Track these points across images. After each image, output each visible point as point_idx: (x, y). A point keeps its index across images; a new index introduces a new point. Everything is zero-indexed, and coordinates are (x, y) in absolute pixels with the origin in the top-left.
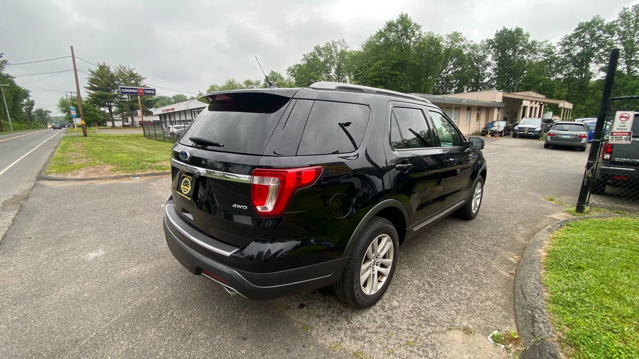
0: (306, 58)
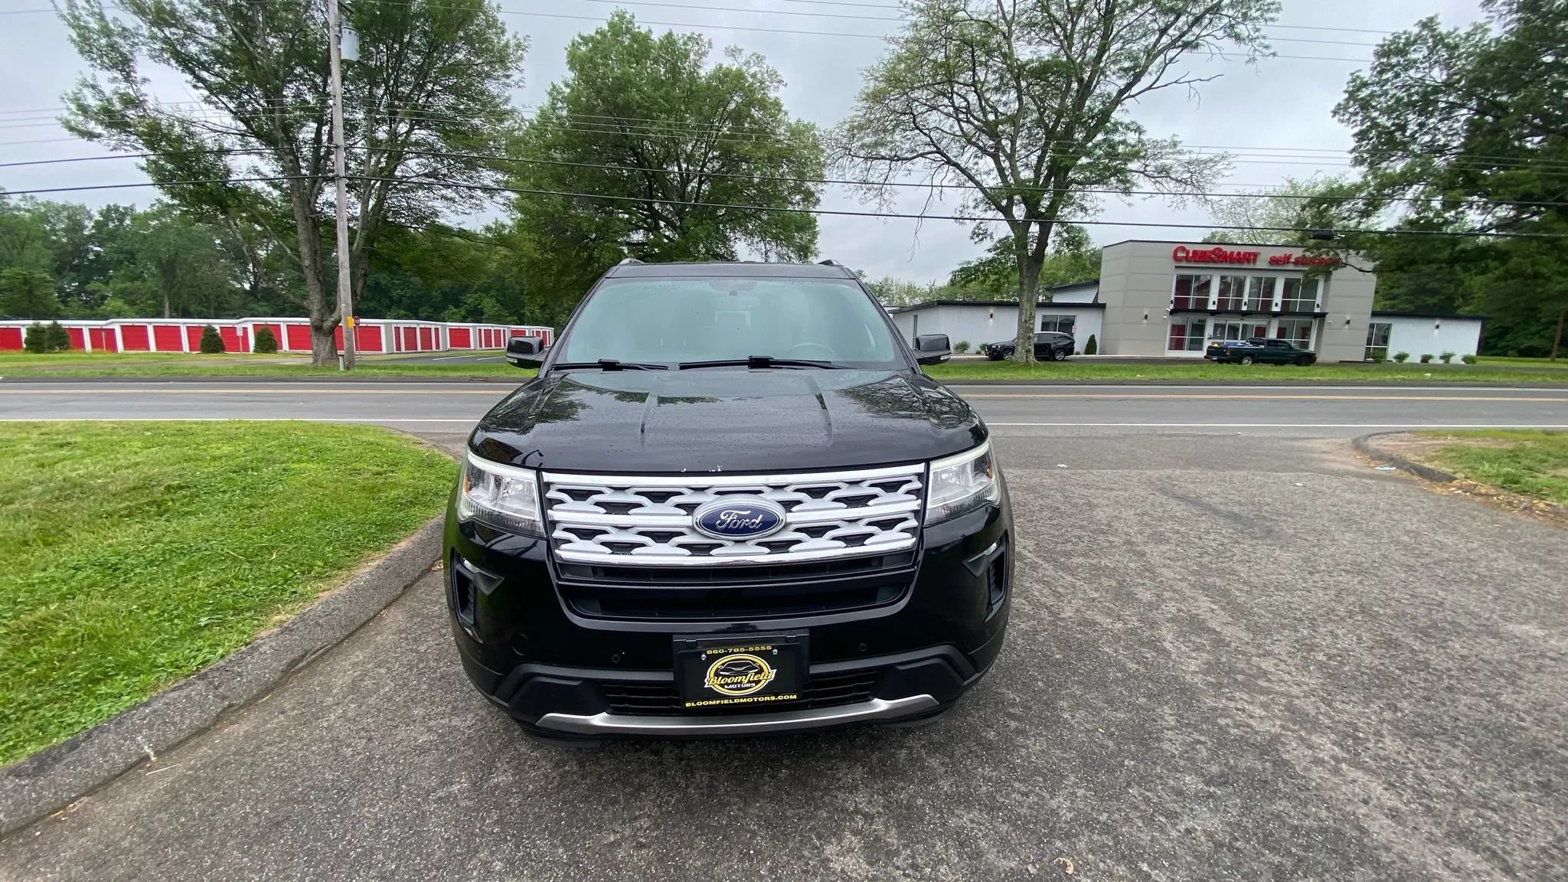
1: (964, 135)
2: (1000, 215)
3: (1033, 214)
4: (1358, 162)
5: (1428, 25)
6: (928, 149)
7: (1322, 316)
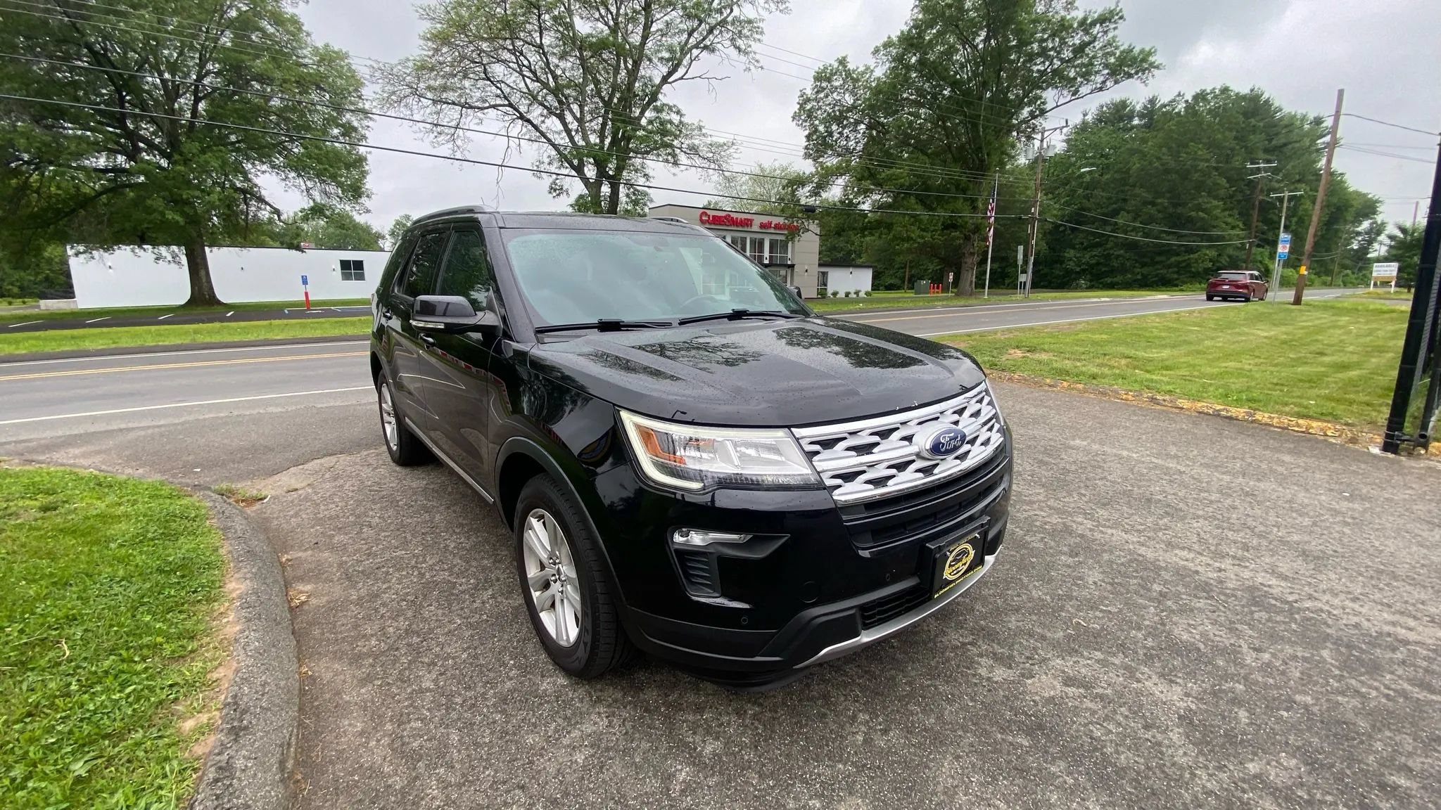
1: (530, 92)
2: (574, 173)
3: (602, 173)
4: (807, 156)
5: (842, 62)
6: (499, 101)
7: (792, 266)
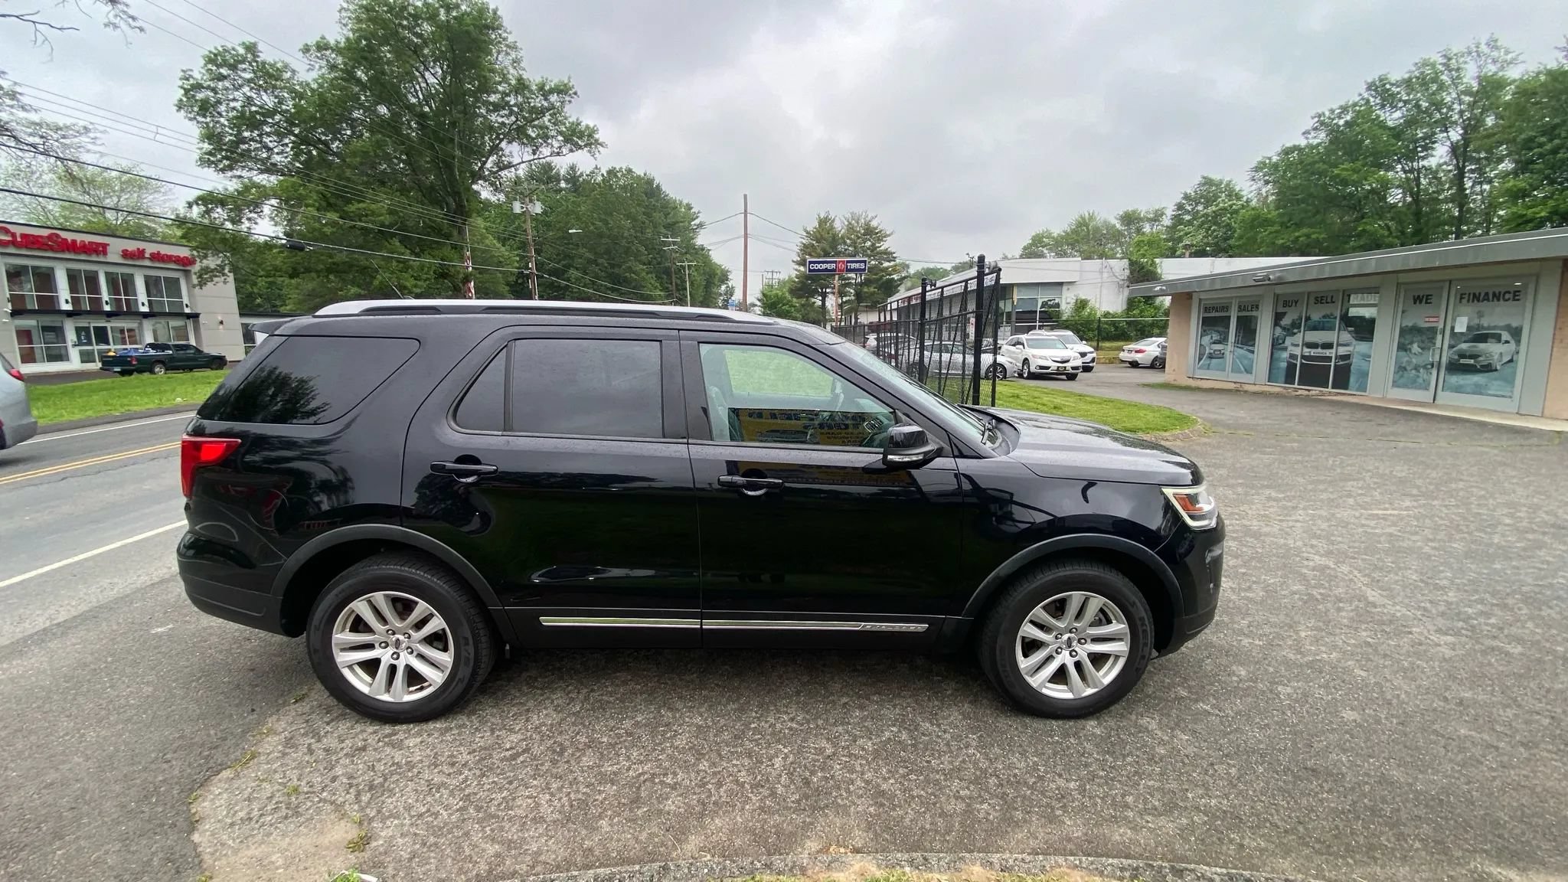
0: (1322, 124)
7: (195, 316)
